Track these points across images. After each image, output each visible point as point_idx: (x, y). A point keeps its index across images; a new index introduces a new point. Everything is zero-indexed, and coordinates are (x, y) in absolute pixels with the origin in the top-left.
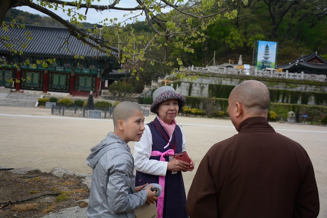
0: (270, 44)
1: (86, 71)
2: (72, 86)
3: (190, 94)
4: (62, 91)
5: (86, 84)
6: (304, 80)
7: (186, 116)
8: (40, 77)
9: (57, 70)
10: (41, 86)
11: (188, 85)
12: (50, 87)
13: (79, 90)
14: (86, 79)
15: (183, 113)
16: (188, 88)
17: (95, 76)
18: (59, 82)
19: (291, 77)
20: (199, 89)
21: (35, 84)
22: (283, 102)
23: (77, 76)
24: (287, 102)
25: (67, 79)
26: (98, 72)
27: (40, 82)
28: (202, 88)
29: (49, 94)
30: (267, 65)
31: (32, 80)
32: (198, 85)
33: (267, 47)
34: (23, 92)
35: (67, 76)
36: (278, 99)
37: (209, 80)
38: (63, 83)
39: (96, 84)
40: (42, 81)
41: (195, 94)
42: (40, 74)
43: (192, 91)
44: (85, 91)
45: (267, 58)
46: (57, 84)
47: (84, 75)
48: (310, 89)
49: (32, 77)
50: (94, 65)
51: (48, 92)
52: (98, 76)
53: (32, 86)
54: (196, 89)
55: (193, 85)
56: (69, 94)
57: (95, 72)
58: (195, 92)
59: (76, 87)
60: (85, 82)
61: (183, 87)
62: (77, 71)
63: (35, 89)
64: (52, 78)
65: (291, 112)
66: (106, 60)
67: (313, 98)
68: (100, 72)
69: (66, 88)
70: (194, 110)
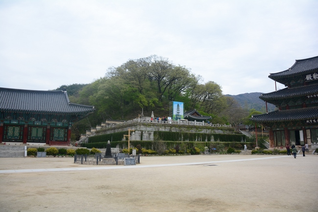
0: (179, 103)
1: (60, 124)
2: (47, 138)
3: (141, 139)
4: (39, 141)
5: (59, 135)
6: (205, 126)
7: (145, 155)
8: (20, 130)
9: (35, 124)
10: (21, 138)
11: (140, 132)
12: (29, 139)
13: (54, 140)
14: (59, 131)
15: (142, 154)
16: (140, 135)
17: (67, 128)
18: (37, 134)
19: (198, 125)
20: (148, 135)
21: (16, 136)
22: (198, 141)
23: (52, 128)
24: (200, 141)
25: (44, 131)
26: (69, 125)
27: (20, 135)
28: (150, 134)
29: (29, 145)
30: (179, 117)
31: (13, 133)
32: (147, 132)
33: (178, 105)
34: (5, 144)
35: (44, 129)
36: (195, 139)
37: (151, 129)
38: (40, 134)
39: (67, 134)
40: (22, 134)
41: (145, 139)
42: (21, 127)
43: (143, 137)
44: (58, 141)
45: (178, 113)
46: (35, 136)
47: (58, 128)
48: (209, 132)
49: (14, 130)
50: (66, 119)
51: (27, 143)
52: (70, 128)
53: (13, 138)
54: (145, 135)
55: (144, 132)
56: (45, 144)
57: (67, 125)
58: (145, 137)
59: (51, 138)
60: (59, 133)
61: (137, 134)
62: (52, 125)
63: (16, 141)
64: (31, 131)
65: (206, 147)
66: (77, 115)
67: (213, 137)
68: (71, 125)
69: (43, 139)
70: (149, 151)
